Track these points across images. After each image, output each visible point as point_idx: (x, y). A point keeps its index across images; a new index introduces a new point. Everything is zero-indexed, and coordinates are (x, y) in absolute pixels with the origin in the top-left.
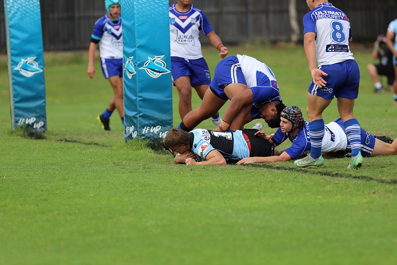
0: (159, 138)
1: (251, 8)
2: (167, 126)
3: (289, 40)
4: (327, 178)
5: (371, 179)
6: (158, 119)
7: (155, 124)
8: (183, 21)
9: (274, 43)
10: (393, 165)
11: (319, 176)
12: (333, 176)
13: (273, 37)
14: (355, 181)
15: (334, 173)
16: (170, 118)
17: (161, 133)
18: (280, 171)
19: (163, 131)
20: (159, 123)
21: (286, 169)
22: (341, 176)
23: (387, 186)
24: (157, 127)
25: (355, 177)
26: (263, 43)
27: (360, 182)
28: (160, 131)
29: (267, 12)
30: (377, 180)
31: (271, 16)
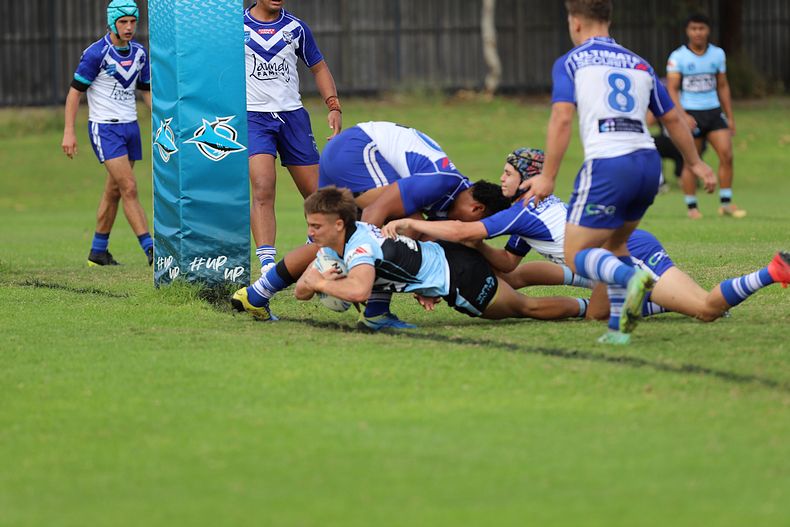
0: (223, 281)
1: (405, 24)
2: (239, 256)
3: (480, 88)
4: (556, 360)
5: (643, 363)
6: (221, 242)
7: (216, 253)
8: (267, 37)
9: (452, 92)
10: (687, 336)
11: (539, 358)
12: (568, 356)
13: (448, 82)
14: (611, 367)
15: (570, 351)
16: (245, 241)
17: (227, 270)
18: (461, 347)
19: (231, 265)
20: (224, 251)
21: (475, 343)
22: (584, 356)
23: (676, 378)
24: (220, 258)
25: (612, 360)
26: (429, 93)
27: (620, 368)
28: (225, 266)
29: (438, 32)
30: (653, 365)
31: (446, 39)
